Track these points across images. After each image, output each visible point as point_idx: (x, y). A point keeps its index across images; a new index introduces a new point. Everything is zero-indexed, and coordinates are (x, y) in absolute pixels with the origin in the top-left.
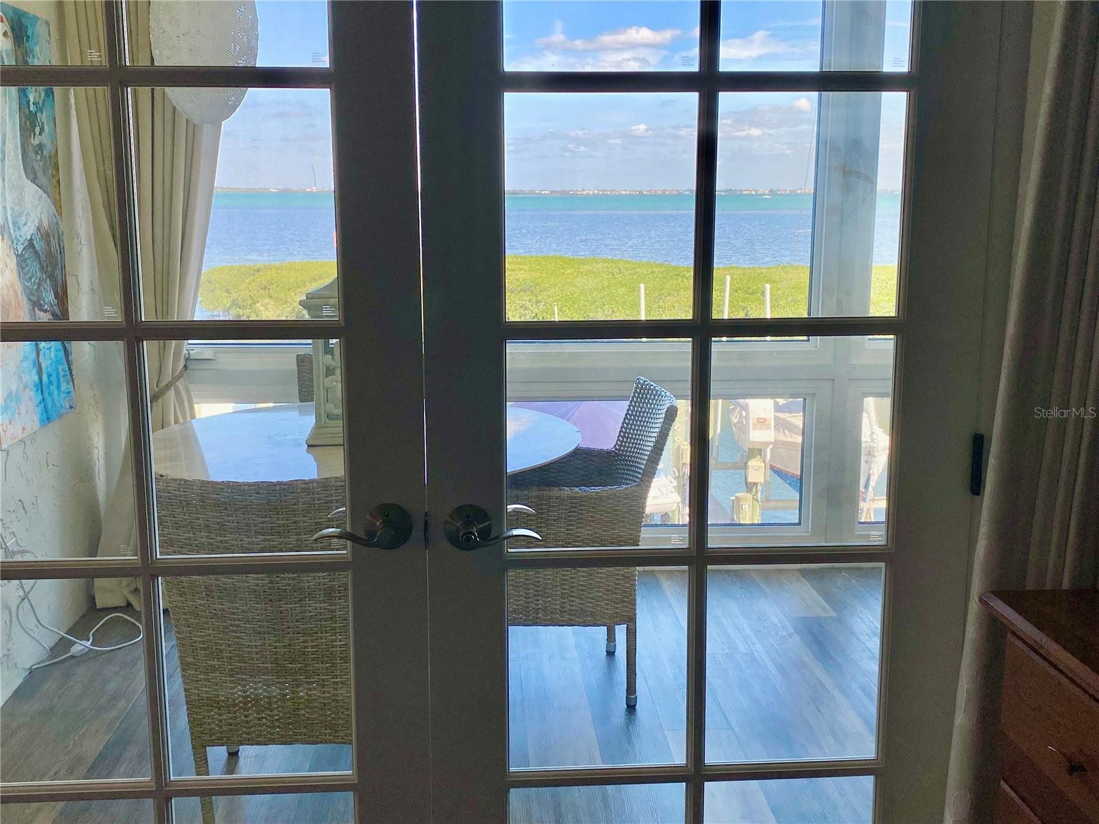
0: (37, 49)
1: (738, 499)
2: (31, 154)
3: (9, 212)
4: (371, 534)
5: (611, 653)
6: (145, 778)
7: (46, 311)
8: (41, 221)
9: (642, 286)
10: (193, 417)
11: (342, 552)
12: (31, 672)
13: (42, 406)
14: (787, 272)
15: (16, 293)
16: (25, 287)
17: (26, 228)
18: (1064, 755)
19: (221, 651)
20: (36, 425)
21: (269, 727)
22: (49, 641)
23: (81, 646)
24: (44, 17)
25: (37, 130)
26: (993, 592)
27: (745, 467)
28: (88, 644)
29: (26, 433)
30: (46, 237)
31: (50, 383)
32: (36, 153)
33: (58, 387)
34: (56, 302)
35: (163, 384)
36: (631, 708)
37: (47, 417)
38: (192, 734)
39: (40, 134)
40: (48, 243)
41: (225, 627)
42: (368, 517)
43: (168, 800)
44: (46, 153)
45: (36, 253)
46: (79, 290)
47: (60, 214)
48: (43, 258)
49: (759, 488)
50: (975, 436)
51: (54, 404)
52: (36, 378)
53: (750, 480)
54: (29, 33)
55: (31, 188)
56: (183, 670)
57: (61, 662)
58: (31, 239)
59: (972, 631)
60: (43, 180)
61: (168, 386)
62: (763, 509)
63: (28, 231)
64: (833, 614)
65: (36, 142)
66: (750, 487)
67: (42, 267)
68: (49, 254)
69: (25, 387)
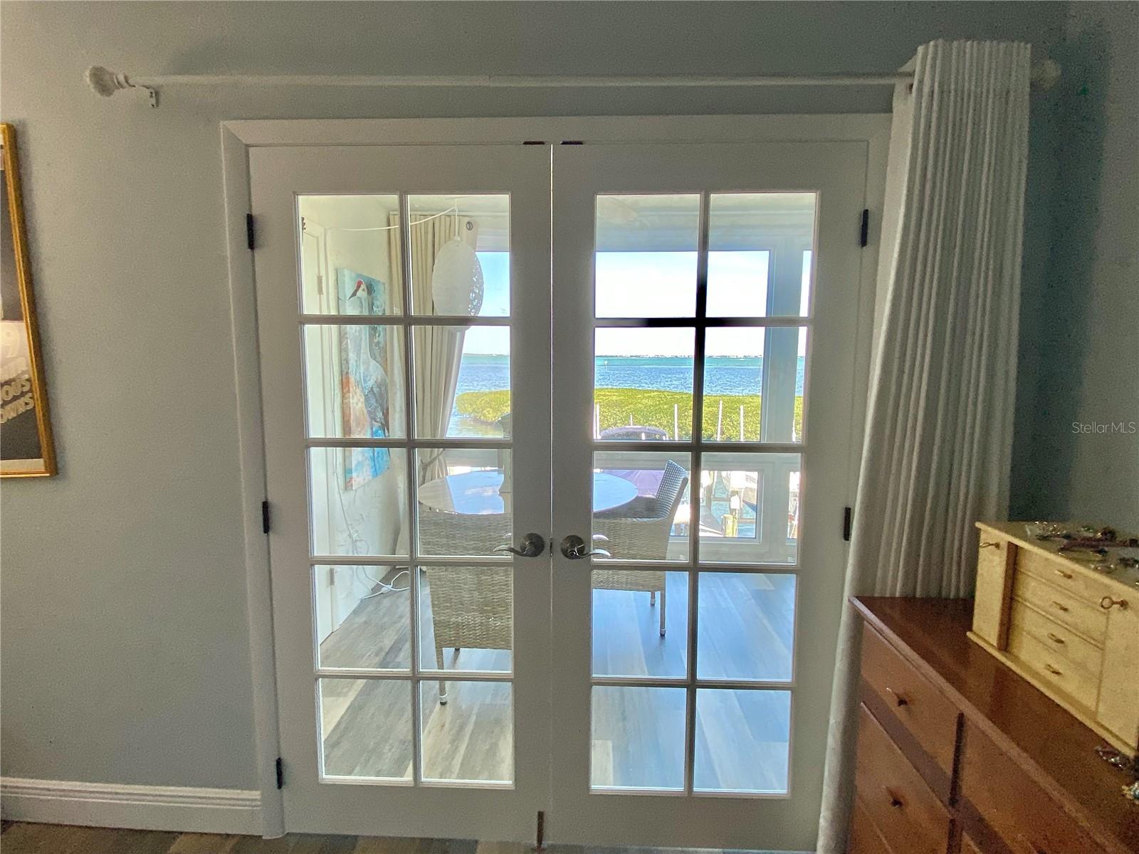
0: (378, 296)
1: (725, 518)
2: (374, 347)
3: (362, 374)
4: (523, 549)
5: (653, 605)
6: (406, 670)
7: (377, 422)
8: (377, 379)
9: (676, 405)
10: (447, 475)
11: (509, 557)
12: (362, 601)
13: (374, 469)
14: (753, 399)
15: (363, 413)
16: (368, 411)
17: (369, 382)
18: (895, 694)
19: (451, 599)
20: (370, 478)
21: (474, 639)
22: (372, 585)
23: (387, 588)
24: (382, 281)
25: (377, 335)
26: (857, 597)
27: (730, 501)
28: (390, 587)
29: (366, 481)
30: (379, 386)
31: (378, 457)
32: (376, 346)
33: (382, 459)
34: (383, 417)
35: (432, 458)
36: (662, 635)
37: (376, 474)
38: (436, 641)
39: (379, 336)
40: (380, 388)
41: (454, 586)
42: (522, 539)
43: (419, 681)
44: (381, 346)
45: (374, 394)
46: (395, 411)
47: (387, 375)
48: (377, 395)
49: (737, 512)
50: (846, 508)
51: (379, 467)
52: (372, 455)
53: (732, 507)
54: (375, 288)
55: (373, 363)
56: (433, 607)
57: (377, 596)
58: (372, 388)
59: (845, 617)
60: (379, 359)
61: (435, 459)
62: (739, 523)
63: (370, 383)
64: (773, 588)
65: (376, 341)
66: (732, 511)
67: (376, 401)
68: (381, 394)
69: (366, 458)
